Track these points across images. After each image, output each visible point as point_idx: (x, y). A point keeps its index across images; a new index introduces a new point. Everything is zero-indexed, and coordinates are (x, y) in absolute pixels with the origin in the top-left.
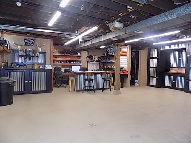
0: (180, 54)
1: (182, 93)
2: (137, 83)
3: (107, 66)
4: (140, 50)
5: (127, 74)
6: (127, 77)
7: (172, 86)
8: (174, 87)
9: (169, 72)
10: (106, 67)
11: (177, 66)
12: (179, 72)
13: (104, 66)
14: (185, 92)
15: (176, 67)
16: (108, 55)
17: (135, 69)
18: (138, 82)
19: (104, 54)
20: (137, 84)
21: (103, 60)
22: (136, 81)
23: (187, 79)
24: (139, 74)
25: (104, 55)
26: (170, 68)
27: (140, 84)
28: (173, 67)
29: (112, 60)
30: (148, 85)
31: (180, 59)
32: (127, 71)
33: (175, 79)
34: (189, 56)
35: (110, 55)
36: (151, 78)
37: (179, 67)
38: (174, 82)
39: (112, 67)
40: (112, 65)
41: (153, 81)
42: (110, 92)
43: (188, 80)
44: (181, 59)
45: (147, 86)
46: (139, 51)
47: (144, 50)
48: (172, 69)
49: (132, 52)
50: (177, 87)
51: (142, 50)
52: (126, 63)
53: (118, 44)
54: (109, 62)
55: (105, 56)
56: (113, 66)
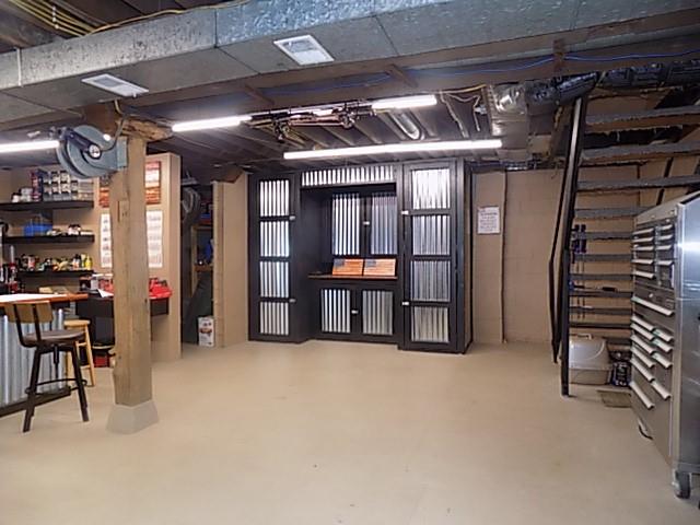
0: (368, 206)
1: (390, 351)
2: (209, 332)
3: (37, 261)
4: (218, 181)
5: (166, 295)
6: (167, 312)
7: (348, 331)
8: (356, 334)
9: (331, 273)
10: (30, 264)
11: (358, 253)
12: (369, 272)
13: (20, 262)
14: (399, 348)
15: (355, 257)
16: (45, 199)
17: (193, 267)
18: (211, 327)
19: (19, 194)
20: (207, 340)
21: (10, 227)
22: (201, 326)
23: (405, 301)
24: (215, 292)
25: (16, 199)
26: (336, 261)
27: (222, 335)
28: (343, 257)
29: (73, 226)
30: (255, 333)
31: (368, 223)
32: (164, 283)
33: (356, 303)
34: (406, 213)
35: (56, 198)
36: (265, 306)
37: (365, 253)
38: (354, 312)
39: (76, 263)
40: (73, 253)
41: (277, 318)
42: (85, 418)
43: (407, 303)
44: (370, 225)
45: (250, 339)
46: (212, 187)
47: (233, 182)
48: (343, 264)
49: (182, 187)
50: (365, 332)
51: (224, 180)
52: (159, 242)
53: (132, 129)
54: (51, 237)
55: (20, 203)
56: (78, 257)
